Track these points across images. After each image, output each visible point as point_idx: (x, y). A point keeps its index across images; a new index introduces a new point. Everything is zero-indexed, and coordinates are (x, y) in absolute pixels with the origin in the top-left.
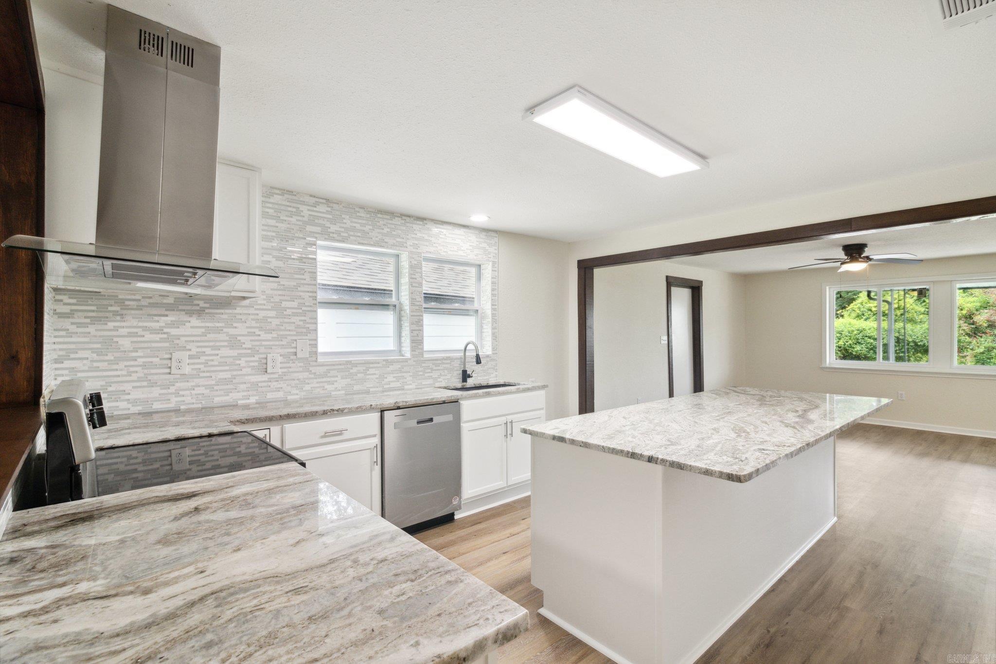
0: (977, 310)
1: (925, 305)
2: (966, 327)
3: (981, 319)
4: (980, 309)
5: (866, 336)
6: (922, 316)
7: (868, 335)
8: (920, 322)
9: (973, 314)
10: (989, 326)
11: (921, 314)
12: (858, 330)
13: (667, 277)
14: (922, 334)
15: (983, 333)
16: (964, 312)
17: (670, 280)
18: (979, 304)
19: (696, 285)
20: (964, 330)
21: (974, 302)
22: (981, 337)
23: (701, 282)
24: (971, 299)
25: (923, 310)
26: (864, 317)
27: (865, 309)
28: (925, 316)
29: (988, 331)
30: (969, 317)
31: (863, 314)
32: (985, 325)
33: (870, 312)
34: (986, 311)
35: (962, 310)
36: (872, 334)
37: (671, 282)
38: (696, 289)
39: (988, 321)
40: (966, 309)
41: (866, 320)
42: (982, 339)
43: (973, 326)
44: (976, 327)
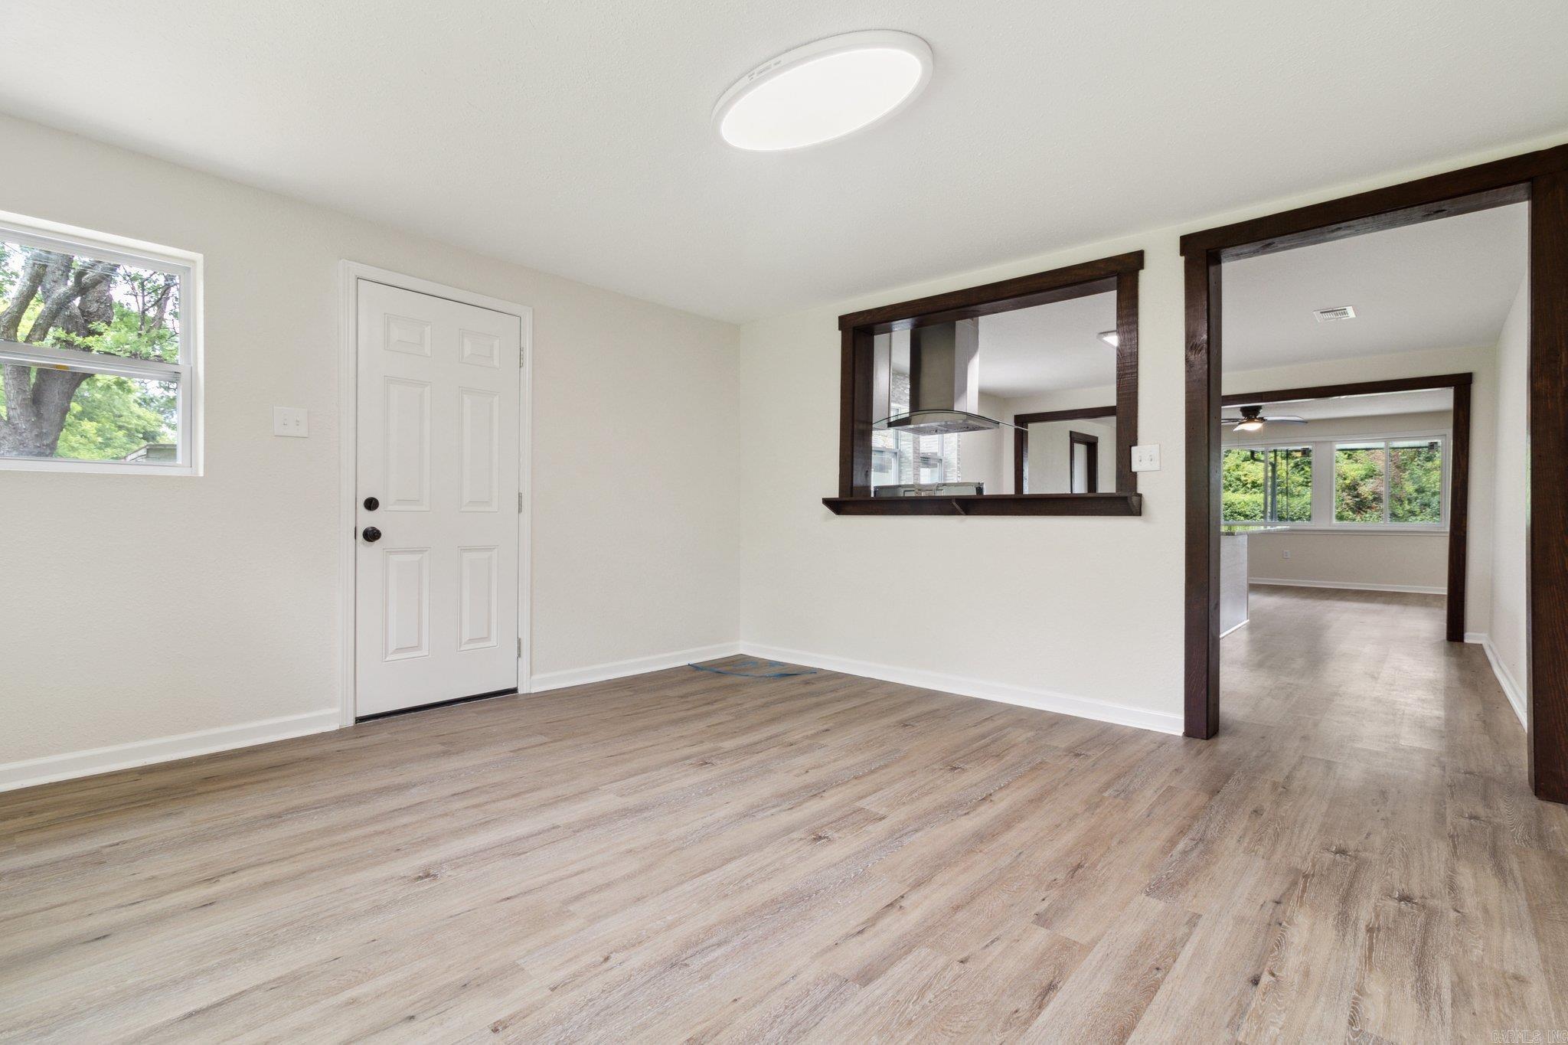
0: (1362, 480)
1: (1304, 474)
2: (1349, 500)
3: (1366, 489)
4: (1365, 478)
5: (1236, 513)
6: (1300, 488)
7: (1237, 511)
8: (1298, 496)
9: (1357, 485)
10: (1375, 499)
11: (1298, 486)
12: (1226, 504)
13: (1071, 432)
14: (1300, 510)
15: (1368, 508)
16: (1348, 482)
17: (1073, 435)
18: (1364, 472)
19: (1092, 441)
20: (1347, 504)
21: (1359, 469)
22: (1366, 512)
23: (1097, 438)
24: (1355, 466)
25: (1301, 479)
26: (1232, 489)
27: (1232, 479)
28: (1303, 487)
29: (1374, 504)
30: (1352, 488)
31: (1230, 485)
32: (1371, 498)
33: (1238, 483)
34: (1371, 480)
35: (1345, 479)
36: (1243, 510)
37: (1075, 438)
38: (1091, 445)
39: (1374, 493)
40: (1350, 478)
41: (1234, 492)
42: (1367, 515)
43: (1357, 499)
44: (1361, 501)
